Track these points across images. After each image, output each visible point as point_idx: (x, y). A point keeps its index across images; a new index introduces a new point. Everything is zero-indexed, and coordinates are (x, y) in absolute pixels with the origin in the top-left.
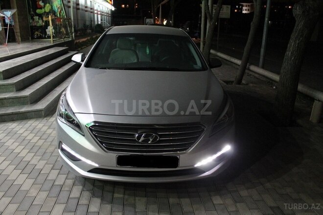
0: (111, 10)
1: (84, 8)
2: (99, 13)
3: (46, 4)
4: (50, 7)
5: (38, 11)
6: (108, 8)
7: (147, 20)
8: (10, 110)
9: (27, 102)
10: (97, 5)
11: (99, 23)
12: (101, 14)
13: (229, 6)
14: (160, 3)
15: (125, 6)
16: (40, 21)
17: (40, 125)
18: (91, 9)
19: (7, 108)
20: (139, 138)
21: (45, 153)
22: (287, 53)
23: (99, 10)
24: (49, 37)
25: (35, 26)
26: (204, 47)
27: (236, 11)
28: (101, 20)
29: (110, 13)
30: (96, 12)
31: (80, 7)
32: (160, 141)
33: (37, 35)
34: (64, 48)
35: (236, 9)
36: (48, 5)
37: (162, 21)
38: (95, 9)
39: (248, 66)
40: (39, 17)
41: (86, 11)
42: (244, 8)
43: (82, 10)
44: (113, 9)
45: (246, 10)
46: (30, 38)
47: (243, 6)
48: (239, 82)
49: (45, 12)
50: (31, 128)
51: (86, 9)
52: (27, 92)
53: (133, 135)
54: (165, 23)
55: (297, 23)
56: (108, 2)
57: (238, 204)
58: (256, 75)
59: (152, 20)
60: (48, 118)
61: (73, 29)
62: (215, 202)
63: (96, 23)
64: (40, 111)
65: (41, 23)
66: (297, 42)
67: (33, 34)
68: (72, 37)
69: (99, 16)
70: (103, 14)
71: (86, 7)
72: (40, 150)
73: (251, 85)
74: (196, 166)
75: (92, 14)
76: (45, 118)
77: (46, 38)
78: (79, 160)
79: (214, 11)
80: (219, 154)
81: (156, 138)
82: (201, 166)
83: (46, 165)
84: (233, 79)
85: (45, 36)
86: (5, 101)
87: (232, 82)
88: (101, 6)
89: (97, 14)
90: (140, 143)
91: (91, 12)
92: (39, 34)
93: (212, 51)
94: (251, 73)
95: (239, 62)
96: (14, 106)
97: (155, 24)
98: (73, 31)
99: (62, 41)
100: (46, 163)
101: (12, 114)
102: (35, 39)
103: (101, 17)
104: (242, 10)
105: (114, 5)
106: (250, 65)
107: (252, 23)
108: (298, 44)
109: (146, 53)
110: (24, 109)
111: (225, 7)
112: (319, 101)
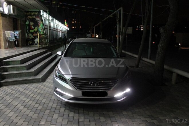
0: (67, 30)
1: (53, 29)
2: (61, 31)
3: (35, 27)
4: (37, 29)
5: (31, 31)
6: (65, 29)
7: (87, 35)
8: (25, 78)
9: (32, 75)
10: (60, 27)
11: (61, 37)
12: (61, 32)
13: (132, 28)
14: (94, 26)
15: (75, 27)
16: (32, 36)
17: (40, 86)
18: (57, 29)
19: (23, 78)
20: (91, 84)
21: (45, 96)
22: (158, 50)
23: (61, 30)
24: (36, 44)
25: (29, 39)
26: (119, 49)
27: (137, 29)
28: (62, 35)
29: (66, 31)
30: (59, 31)
31: (51, 28)
32: (99, 85)
33: (30, 43)
34: (46, 50)
35: (137, 28)
36: (36, 28)
37: (96, 36)
38: (59, 29)
39: (141, 58)
40: (31, 34)
41: (54, 30)
42: (142, 28)
43: (52, 30)
44: (68, 29)
45: (143, 29)
46: (26, 45)
47: (141, 26)
48: (137, 66)
49: (34, 31)
50: (35, 87)
51: (54, 29)
52: (32, 70)
53: (89, 83)
54: (97, 36)
55: (162, 36)
56: (66, 25)
57: (134, 114)
58: (147, 63)
59: (90, 35)
60: (43, 83)
61: (49, 40)
62: (123, 113)
63: (59, 37)
64: (39, 79)
65: (32, 37)
66: (162, 45)
67: (27, 43)
68: (48, 44)
69: (61, 33)
70: (63, 32)
71: (54, 28)
72: (42, 95)
73: (143, 68)
74: (115, 96)
75: (57, 32)
76: (41, 83)
77: (35, 45)
78: (65, 95)
79: (124, 30)
80: (124, 92)
81: (98, 83)
82: (117, 97)
83: (47, 101)
84: (134, 65)
85: (34, 44)
86: (22, 74)
87: (133, 67)
88: (62, 28)
89: (60, 32)
90: (91, 86)
91: (57, 31)
92: (31, 43)
93: (123, 51)
94: (144, 62)
95: (137, 56)
96: (26, 77)
97: (91, 37)
98: (49, 41)
99: (44, 46)
100: (46, 100)
101: (26, 80)
102: (28, 45)
103: (62, 34)
104: (140, 29)
105: (69, 27)
106: (142, 58)
107: (142, 36)
108: (163, 46)
109: (91, 51)
110: (31, 78)
111: (129, 28)
112: (175, 73)
